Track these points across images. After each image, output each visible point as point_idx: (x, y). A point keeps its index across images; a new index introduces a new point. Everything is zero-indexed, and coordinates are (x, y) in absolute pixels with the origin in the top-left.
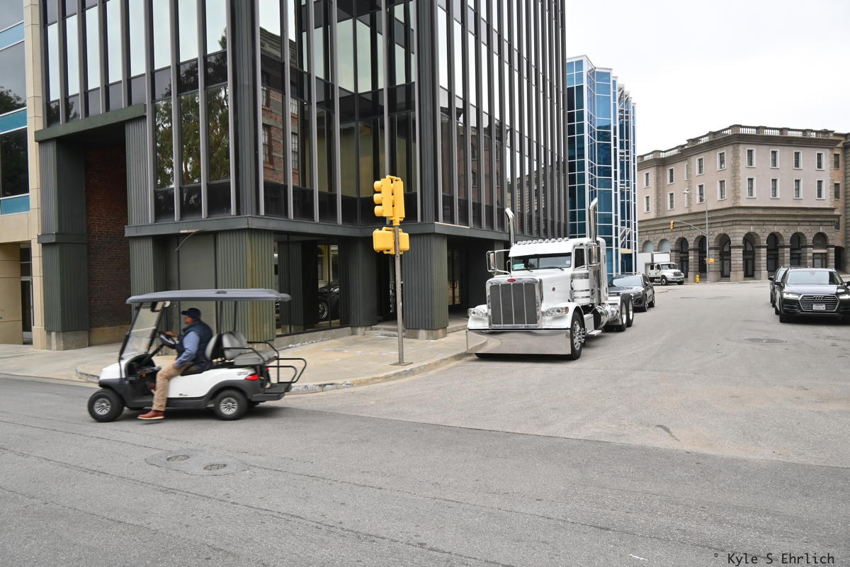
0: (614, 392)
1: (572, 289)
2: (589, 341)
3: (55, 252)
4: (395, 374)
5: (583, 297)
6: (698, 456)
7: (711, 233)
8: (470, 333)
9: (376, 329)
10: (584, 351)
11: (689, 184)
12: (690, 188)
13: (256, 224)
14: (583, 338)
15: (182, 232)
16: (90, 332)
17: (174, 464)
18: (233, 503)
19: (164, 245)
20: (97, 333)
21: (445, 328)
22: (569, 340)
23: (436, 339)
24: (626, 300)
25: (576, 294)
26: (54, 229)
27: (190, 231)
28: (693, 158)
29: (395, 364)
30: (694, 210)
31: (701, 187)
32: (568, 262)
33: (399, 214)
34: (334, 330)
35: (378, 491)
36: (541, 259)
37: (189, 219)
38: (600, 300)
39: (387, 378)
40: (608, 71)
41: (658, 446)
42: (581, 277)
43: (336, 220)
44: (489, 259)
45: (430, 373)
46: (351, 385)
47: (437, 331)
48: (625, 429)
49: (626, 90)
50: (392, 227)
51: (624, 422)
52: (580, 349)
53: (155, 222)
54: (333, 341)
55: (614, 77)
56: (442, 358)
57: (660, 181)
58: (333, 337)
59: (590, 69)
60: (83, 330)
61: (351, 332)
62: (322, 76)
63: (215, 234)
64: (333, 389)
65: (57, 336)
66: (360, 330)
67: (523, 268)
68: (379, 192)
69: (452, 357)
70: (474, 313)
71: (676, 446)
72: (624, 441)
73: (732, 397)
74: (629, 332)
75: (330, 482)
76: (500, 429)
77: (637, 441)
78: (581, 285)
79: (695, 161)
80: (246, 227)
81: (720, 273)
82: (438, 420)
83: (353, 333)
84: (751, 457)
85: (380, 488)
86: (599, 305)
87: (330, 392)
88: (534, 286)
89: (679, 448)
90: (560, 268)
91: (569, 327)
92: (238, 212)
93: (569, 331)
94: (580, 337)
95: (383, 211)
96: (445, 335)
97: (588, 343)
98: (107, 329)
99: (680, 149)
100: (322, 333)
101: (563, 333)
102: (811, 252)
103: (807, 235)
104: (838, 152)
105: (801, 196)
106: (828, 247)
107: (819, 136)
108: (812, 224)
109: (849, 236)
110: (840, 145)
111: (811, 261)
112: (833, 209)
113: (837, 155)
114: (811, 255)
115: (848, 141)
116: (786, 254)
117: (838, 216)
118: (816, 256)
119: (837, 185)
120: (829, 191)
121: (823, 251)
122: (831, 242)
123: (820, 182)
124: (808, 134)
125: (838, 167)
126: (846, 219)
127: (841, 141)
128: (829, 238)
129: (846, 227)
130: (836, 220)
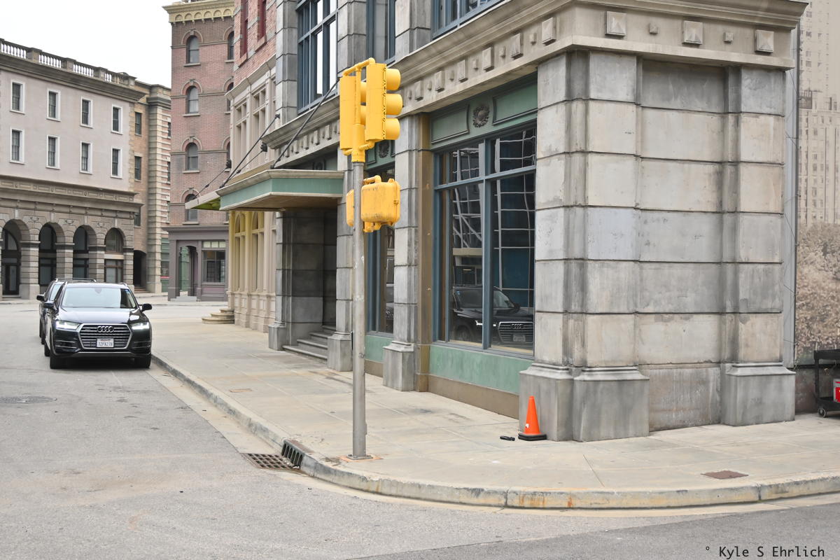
102: (101, 257)
103: (97, 230)
104: (141, 110)
105: (90, 170)
106: (124, 250)
107: (118, 82)
108: (104, 214)
109: (152, 237)
110: (143, 100)
111: (102, 271)
112: (131, 195)
113: (138, 115)
114: (103, 261)
115: (154, 96)
116: (67, 258)
117: (139, 206)
118: (109, 264)
119: (138, 159)
120: (128, 166)
121: (119, 257)
122: (128, 244)
123: (116, 151)
124: (102, 74)
125: (140, 132)
126: (149, 212)
127: (145, 94)
128: (127, 238)
129: (149, 223)
130: (136, 211)
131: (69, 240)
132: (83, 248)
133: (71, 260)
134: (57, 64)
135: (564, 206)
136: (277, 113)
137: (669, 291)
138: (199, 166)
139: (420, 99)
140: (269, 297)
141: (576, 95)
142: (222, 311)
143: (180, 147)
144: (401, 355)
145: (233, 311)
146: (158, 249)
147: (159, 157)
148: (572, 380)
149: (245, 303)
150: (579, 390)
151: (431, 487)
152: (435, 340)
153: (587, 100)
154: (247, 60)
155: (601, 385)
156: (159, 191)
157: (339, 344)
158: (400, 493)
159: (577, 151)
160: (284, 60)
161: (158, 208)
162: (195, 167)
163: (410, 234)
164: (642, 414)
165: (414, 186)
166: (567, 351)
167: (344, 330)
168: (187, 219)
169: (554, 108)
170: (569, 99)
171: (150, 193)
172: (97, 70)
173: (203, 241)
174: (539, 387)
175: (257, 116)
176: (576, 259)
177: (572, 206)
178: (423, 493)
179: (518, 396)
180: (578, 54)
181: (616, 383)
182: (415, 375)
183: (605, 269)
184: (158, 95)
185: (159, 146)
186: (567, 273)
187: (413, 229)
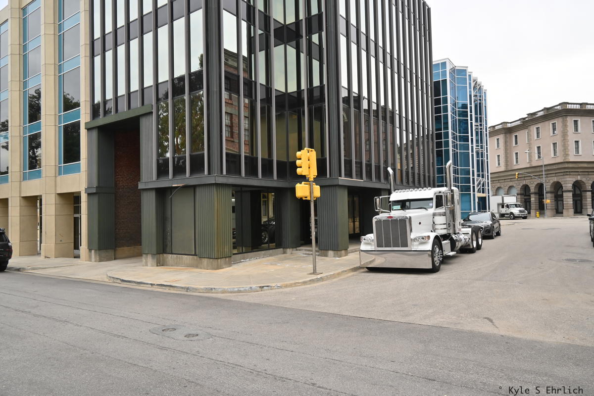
0: (459, 295)
1: (434, 223)
2: (446, 260)
3: (95, 199)
4: (310, 280)
5: (441, 229)
6: (509, 338)
7: (548, 181)
8: (362, 253)
9: (300, 250)
10: (442, 266)
11: (529, 145)
12: (530, 148)
13: (220, 180)
14: (441, 257)
15: (174, 186)
16: (115, 250)
17: (167, 333)
18: (201, 357)
19: (162, 194)
20: (121, 251)
21: (347, 249)
22: (431, 259)
23: (340, 257)
24: (476, 231)
25: (437, 227)
26: (95, 184)
27: (179, 185)
28: (532, 127)
29: (311, 274)
30: (534, 164)
31: (539, 148)
32: (431, 205)
33: (313, 173)
34: (271, 251)
35: (291, 353)
36: (412, 202)
37: (178, 177)
38: (455, 230)
39: (305, 283)
40: (465, 68)
41: (482, 331)
42: (440, 215)
43: (273, 177)
44: (376, 202)
45: (335, 280)
46: (281, 287)
47: (341, 252)
48: (461, 319)
49: (479, 81)
50: (309, 182)
51: (462, 315)
52: (440, 265)
53: (157, 179)
54: (271, 258)
55: (469, 72)
56: (343, 270)
57: (508, 144)
58: (271, 255)
59: (452, 67)
60: (111, 249)
61: (282, 252)
62: (264, 83)
63: (194, 187)
64: (269, 290)
65: (95, 252)
66: (289, 251)
67: (399, 208)
68: (300, 159)
69: (350, 269)
70: (365, 239)
71: (496, 331)
72: (459, 327)
73: (543, 300)
74: (478, 253)
75: (261, 347)
76: (376, 318)
77: (468, 328)
78: (440, 220)
79: (534, 129)
80: (214, 182)
81: (555, 210)
82: (336, 311)
83: (284, 253)
84: (547, 340)
85: (292, 351)
86: (455, 234)
87: (266, 291)
88: (405, 221)
89: (496, 333)
90: (425, 209)
91: (431, 249)
92: (209, 173)
93: (430, 253)
94: (439, 256)
95: (302, 171)
96: (346, 255)
97: (445, 261)
98: (126, 248)
99: (522, 121)
100: (263, 252)
101: (427, 253)
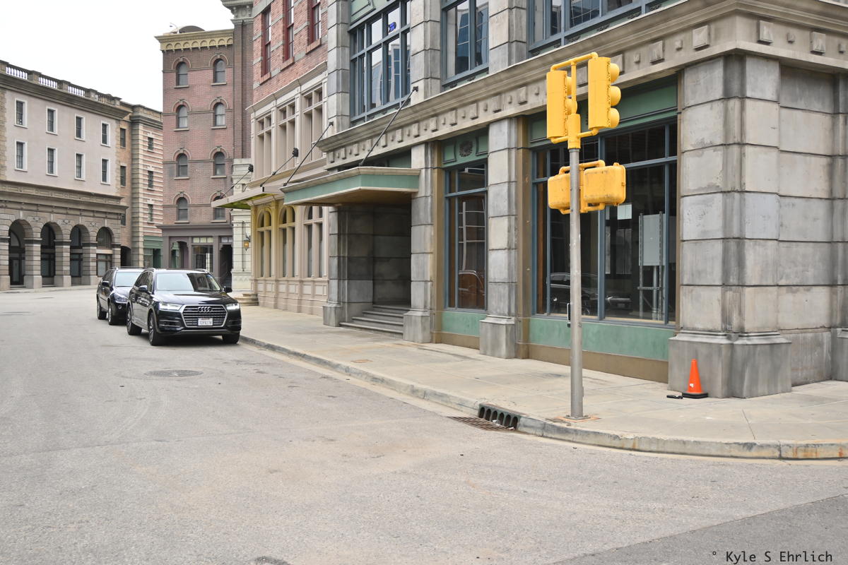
102: (94, 252)
103: (90, 229)
104: (125, 127)
105: (84, 177)
106: (113, 246)
107: (104, 101)
108: (96, 215)
109: (135, 235)
110: (127, 118)
111: (95, 264)
112: (118, 199)
113: (123, 130)
114: (95, 256)
115: (136, 114)
116: (65, 253)
117: (124, 208)
118: (100, 258)
119: (123, 168)
120: (115, 174)
121: (108, 252)
122: (116, 241)
123: (105, 161)
124: (93, 95)
125: (124, 145)
126: (133, 213)
127: (128, 113)
128: (115, 235)
129: (132, 223)
130: (123, 212)
131: (67, 238)
132: (77, 245)
133: (68, 254)
134: (54, 85)
135: (722, 192)
136: (330, 120)
137: (796, 266)
138: (189, 173)
139: (525, 102)
140: (301, 282)
141: (733, 93)
142: (245, 295)
143: (172, 157)
144: (504, 327)
145: (257, 295)
146: (141, 245)
147: (141, 167)
148: (732, 344)
149: (271, 287)
150: (739, 353)
151: (696, 443)
152: (533, 314)
153: (743, 98)
154: (270, 79)
155: (758, 348)
156: (141, 196)
157: (420, 319)
158: (660, 449)
159: (734, 143)
160: (338, 74)
161: (141, 210)
162: (185, 174)
163: (509, 221)
164: (787, 373)
165: (513, 178)
166: (726, 319)
167: (423, 307)
168: (178, 219)
169: (708, 106)
170: (727, 97)
171: (134, 198)
172: (88, 91)
173: (193, 237)
174: (696, 352)
175: (283, 127)
176: (734, 238)
177: (729, 192)
178: (688, 448)
179: (667, 363)
180: (736, 58)
181: (767, 347)
182: (517, 345)
183: (757, 247)
184: (140, 114)
185: (141, 157)
186: (726, 251)
187: (513, 217)
